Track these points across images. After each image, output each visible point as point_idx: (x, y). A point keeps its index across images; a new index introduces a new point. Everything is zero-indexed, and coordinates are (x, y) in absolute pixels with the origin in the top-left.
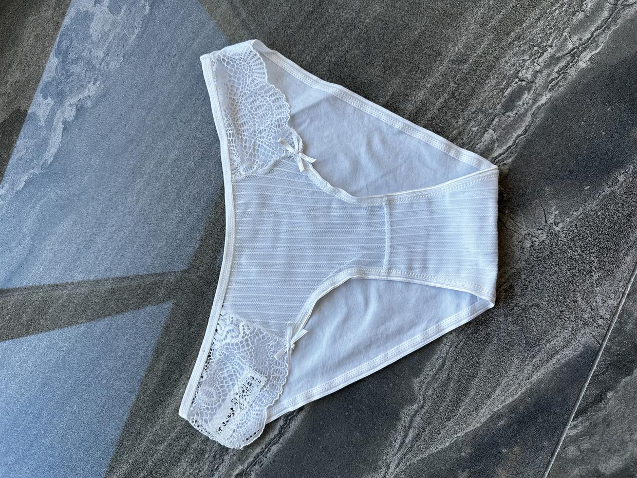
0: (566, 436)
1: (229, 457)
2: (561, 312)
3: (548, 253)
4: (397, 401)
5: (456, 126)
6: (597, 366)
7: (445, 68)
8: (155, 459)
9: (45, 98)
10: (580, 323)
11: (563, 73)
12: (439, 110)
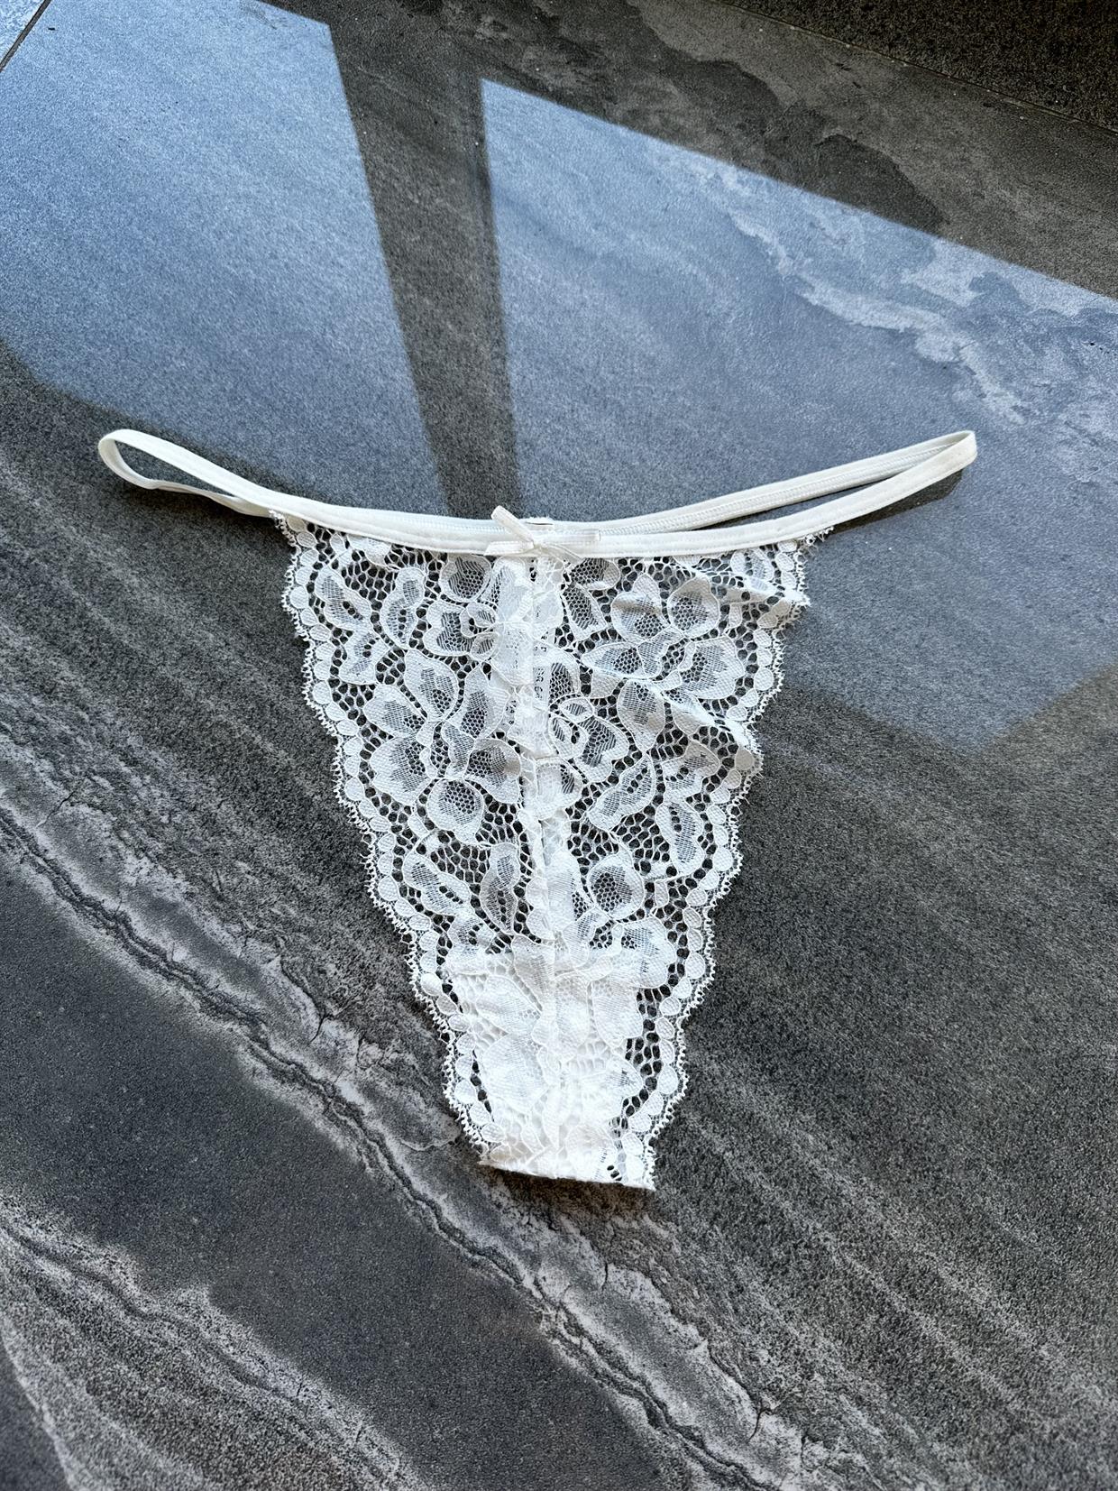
1: (28, 761)
4: (150, 1239)
7: (1098, 1403)
8: (36, 564)
9: (974, 285)
12: (973, 1382)
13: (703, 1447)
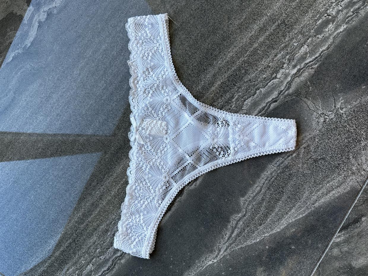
0: (333, 242)
2: (338, 164)
3: (334, 126)
4: (229, 211)
5: (284, 41)
6: (358, 200)
7: (280, 4)
9: (29, 6)
10: (350, 172)
11: (356, 13)
12: (274, 31)
13: (282, 91)
